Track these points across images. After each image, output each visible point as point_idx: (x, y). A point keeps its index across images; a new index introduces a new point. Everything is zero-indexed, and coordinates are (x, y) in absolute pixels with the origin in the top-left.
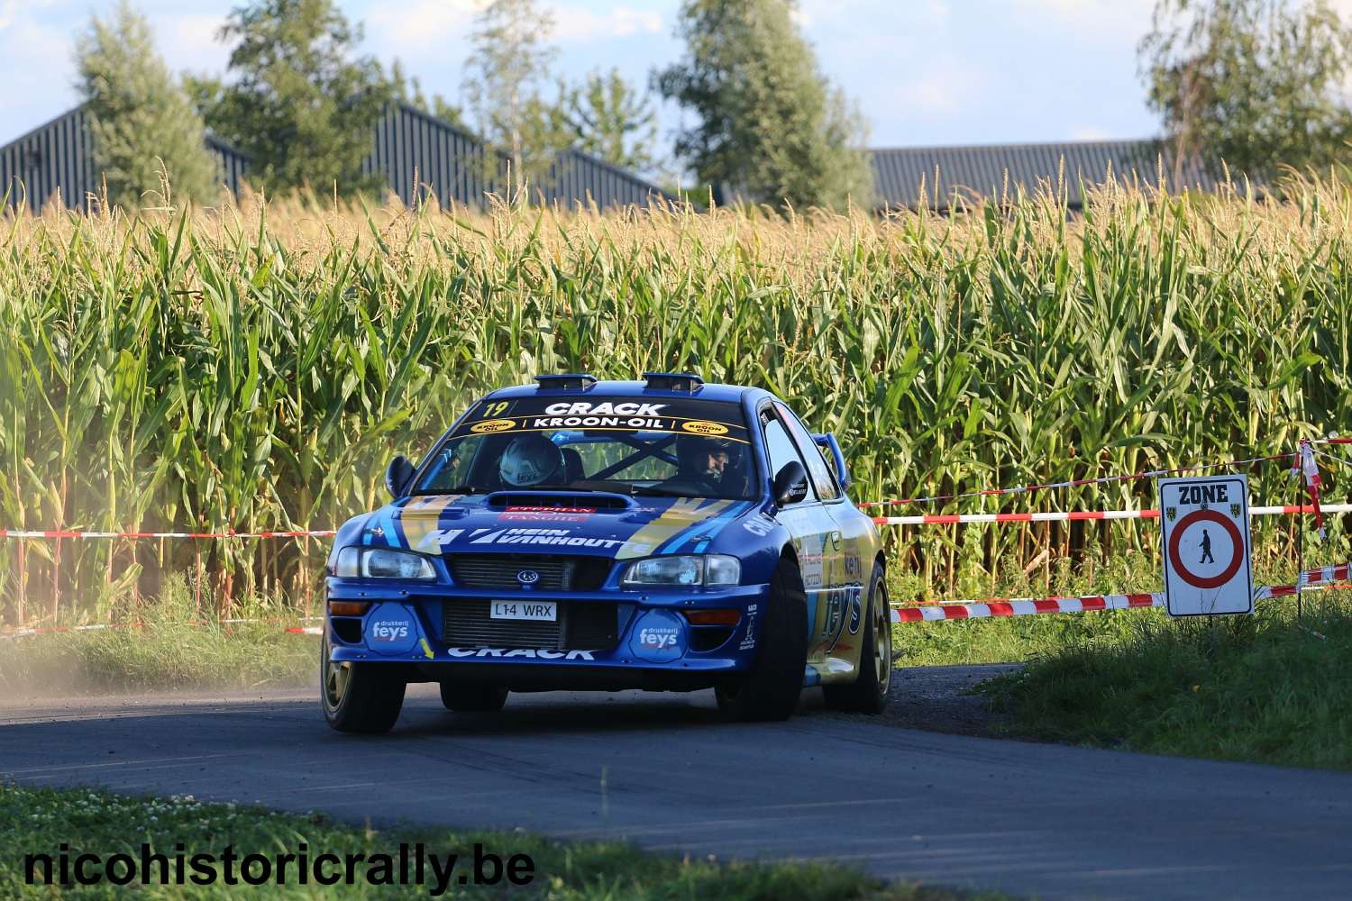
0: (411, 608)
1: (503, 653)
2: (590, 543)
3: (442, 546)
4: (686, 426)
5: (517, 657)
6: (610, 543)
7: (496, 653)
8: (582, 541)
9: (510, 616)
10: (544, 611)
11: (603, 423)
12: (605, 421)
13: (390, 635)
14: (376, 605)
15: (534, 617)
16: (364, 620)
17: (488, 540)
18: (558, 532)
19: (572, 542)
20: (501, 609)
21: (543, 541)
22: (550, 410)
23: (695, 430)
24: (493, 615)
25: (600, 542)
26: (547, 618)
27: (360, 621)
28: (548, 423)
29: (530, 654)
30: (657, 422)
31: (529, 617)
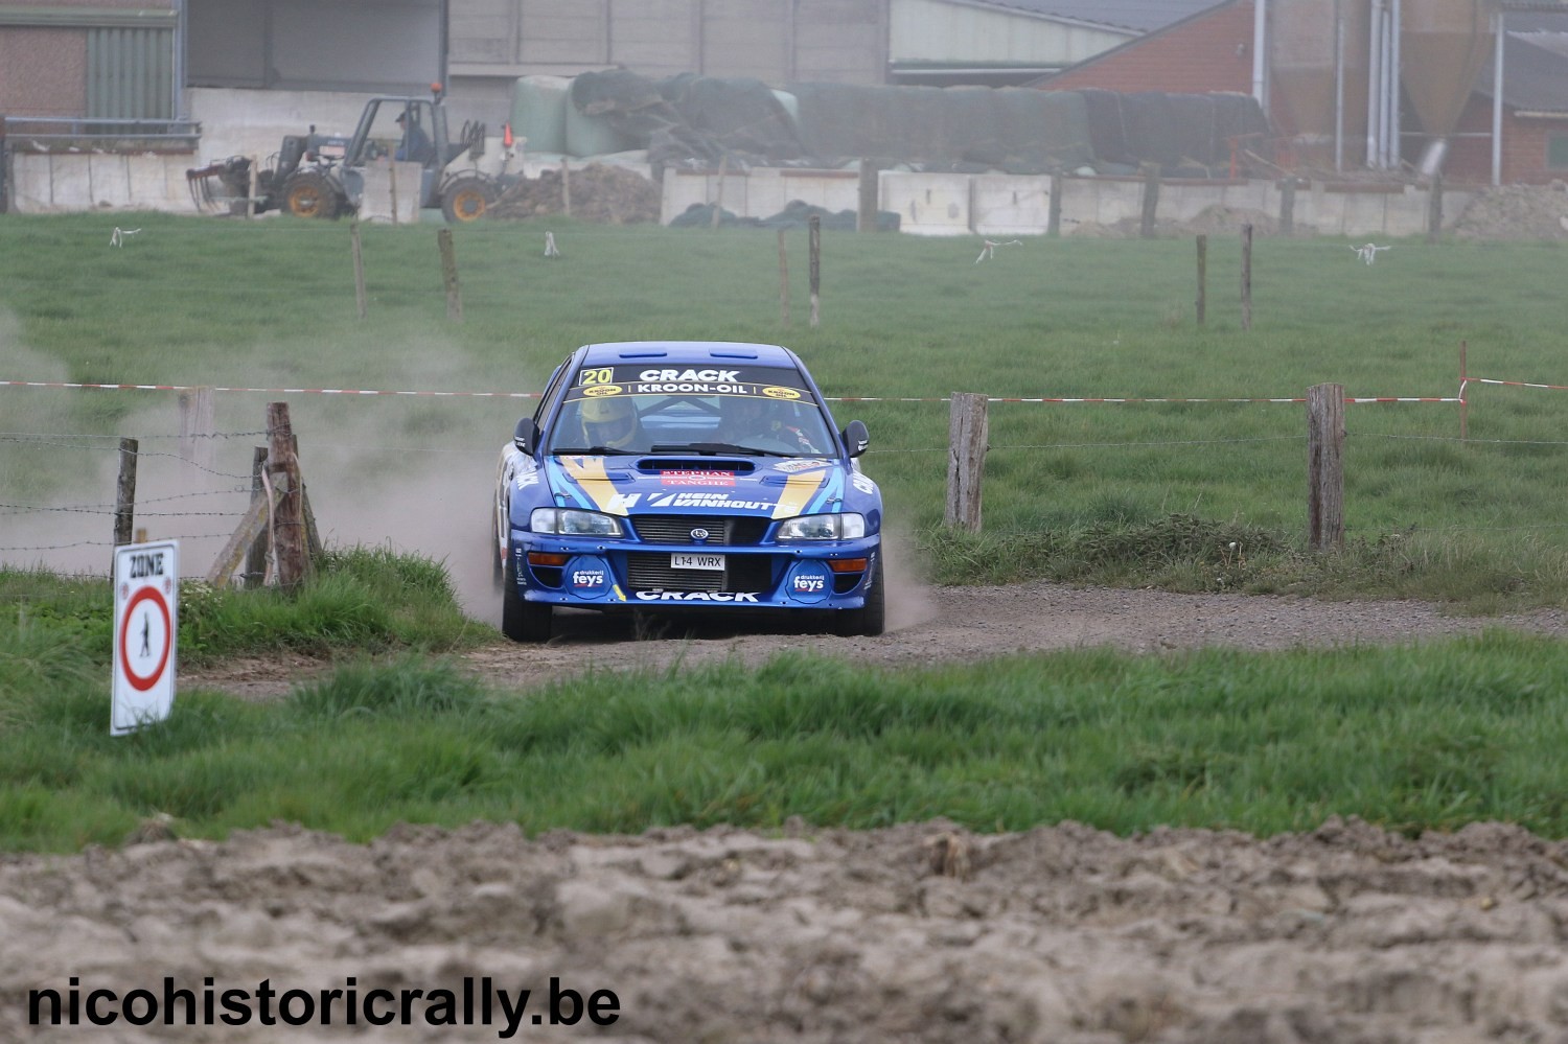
0: (605, 560)
1: (683, 596)
2: (748, 505)
3: (628, 509)
4: (765, 391)
5: (695, 599)
6: (765, 506)
7: (677, 596)
8: (742, 504)
9: (687, 566)
10: (715, 562)
11: (696, 390)
12: (697, 387)
13: (588, 582)
14: (575, 558)
15: (707, 567)
16: (565, 568)
17: (665, 502)
18: (719, 496)
19: (734, 505)
20: (680, 561)
21: (711, 504)
22: (644, 376)
23: (774, 395)
24: (673, 566)
25: (756, 505)
26: (717, 568)
27: (561, 570)
28: (650, 388)
29: (704, 596)
30: (741, 388)
31: (702, 567)
